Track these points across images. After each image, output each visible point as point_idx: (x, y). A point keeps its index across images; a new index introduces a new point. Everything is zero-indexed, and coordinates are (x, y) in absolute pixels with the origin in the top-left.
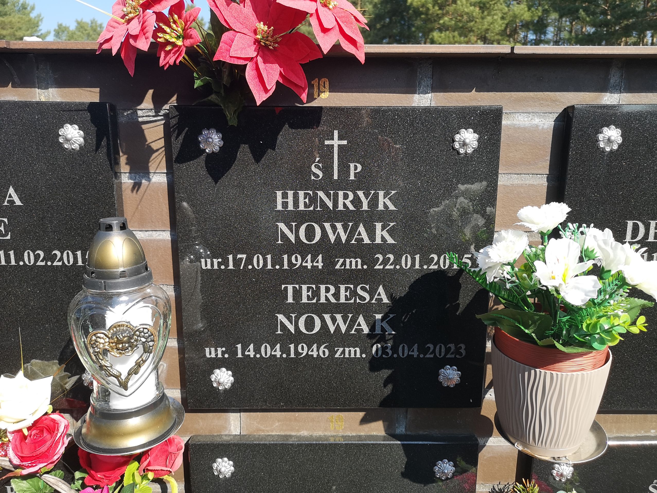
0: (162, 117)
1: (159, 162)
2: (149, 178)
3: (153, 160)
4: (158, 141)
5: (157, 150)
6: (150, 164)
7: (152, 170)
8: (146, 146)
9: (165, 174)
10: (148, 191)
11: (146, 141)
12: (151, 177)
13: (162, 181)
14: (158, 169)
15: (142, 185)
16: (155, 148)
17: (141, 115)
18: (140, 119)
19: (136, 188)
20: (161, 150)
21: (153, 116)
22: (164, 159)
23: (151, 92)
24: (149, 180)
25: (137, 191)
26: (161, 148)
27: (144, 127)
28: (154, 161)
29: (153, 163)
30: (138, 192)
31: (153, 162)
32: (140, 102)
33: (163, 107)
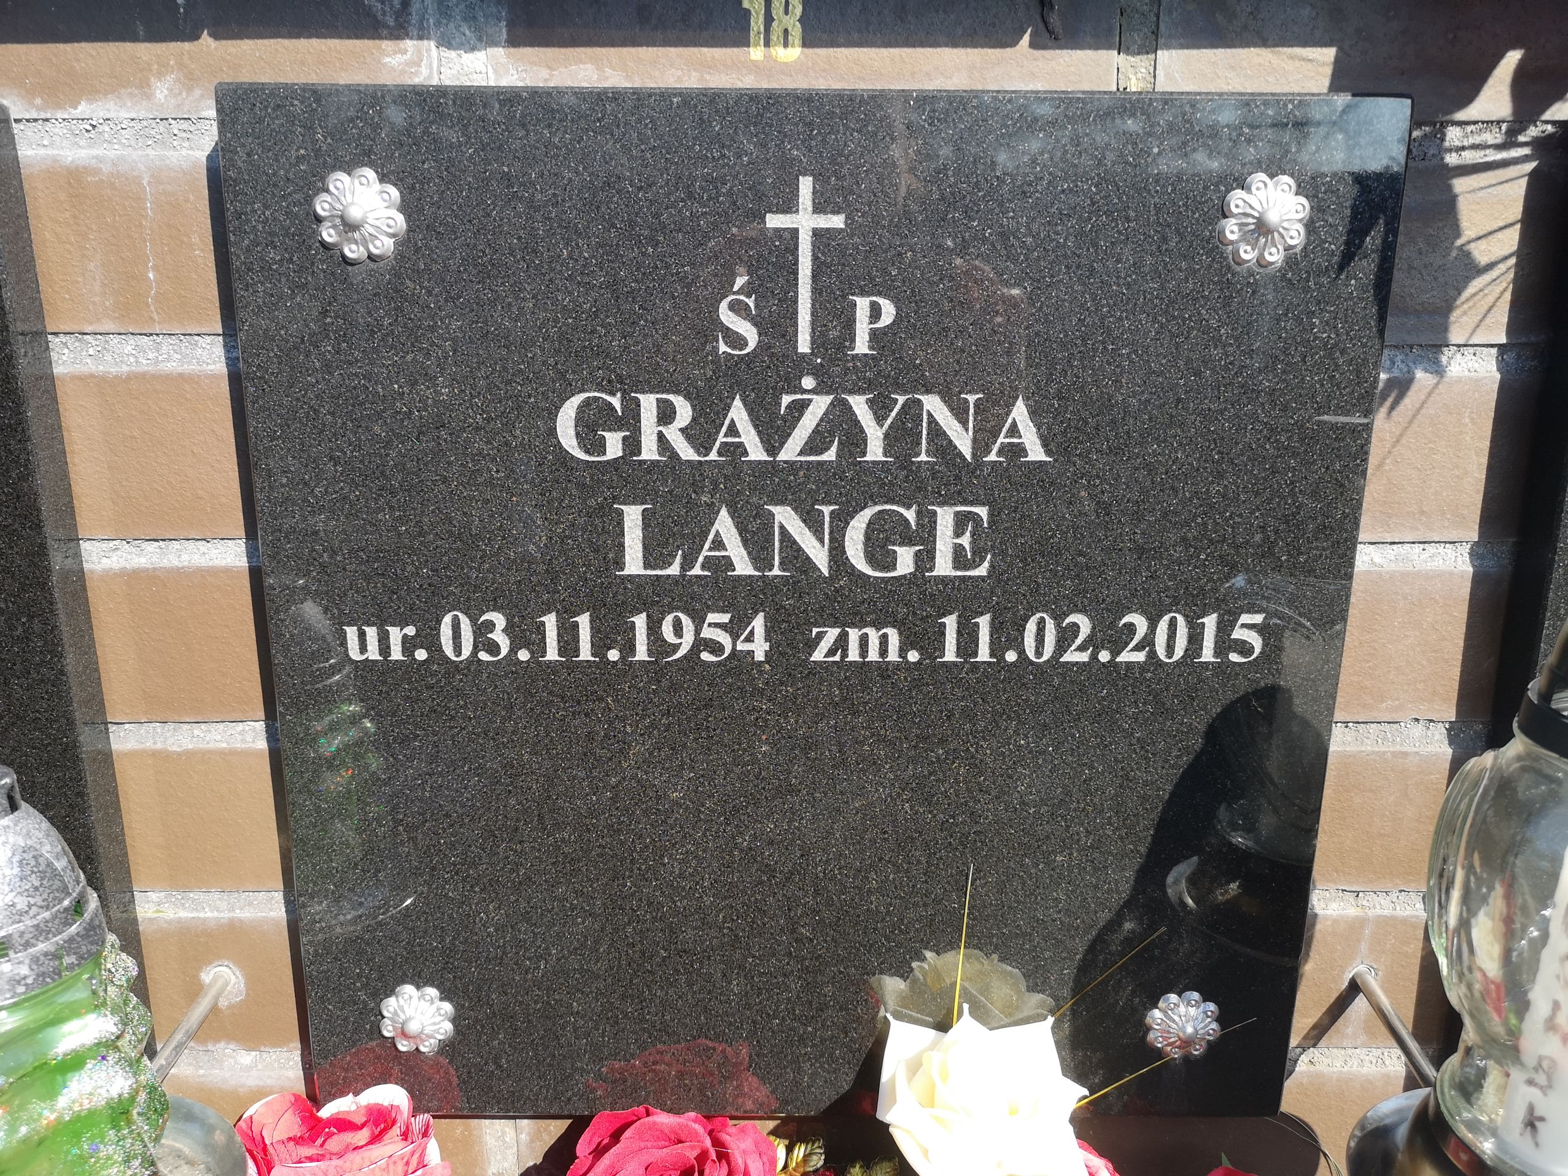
0: (1526, 151)
1: (1486, 307)
2: (1437, 362)
3: (1467, 300)
4: (1500, 235)
5: (1491, 266)
6: (1454, 316)
7: (1456, 336)
8: (1454, 254)
9: (1494, 351)
10: (1430, 410)
11: (1458, 234)
12: (1444, 360)
13: (1482, 373)
14: (1479, 331)
15: (1414, 388)
16: (1483, 259)
17: (1457, 143)
18: (1451, 159)
19: (1390, 400)
20: (1502, 267)
21: (1499, 147)
22: (1508, 296)
23: (1513, 58)
24: (1439, 371)
25: (1392, 408)
26: (1506, 258)
27: (1460, 185)
28: (1471, 303)
29: (1465, 313)
30: (1394, 413)
31: (1465, 306)
32: (1468, 98)
33: (1543, 111)
